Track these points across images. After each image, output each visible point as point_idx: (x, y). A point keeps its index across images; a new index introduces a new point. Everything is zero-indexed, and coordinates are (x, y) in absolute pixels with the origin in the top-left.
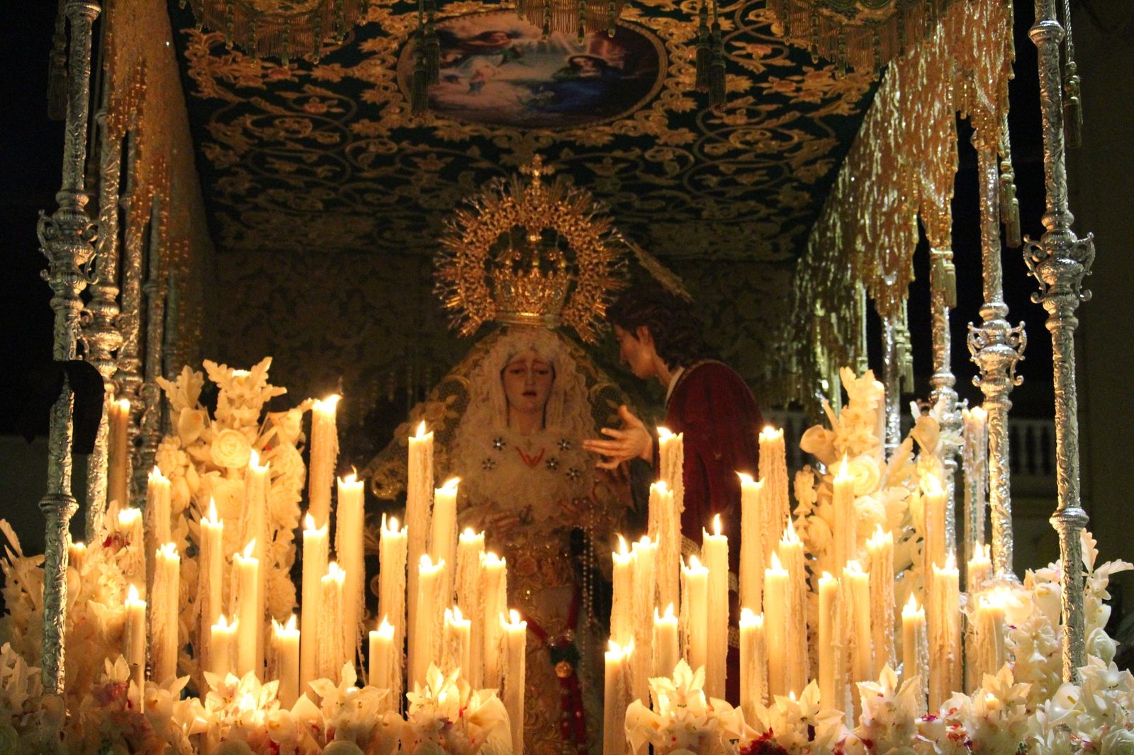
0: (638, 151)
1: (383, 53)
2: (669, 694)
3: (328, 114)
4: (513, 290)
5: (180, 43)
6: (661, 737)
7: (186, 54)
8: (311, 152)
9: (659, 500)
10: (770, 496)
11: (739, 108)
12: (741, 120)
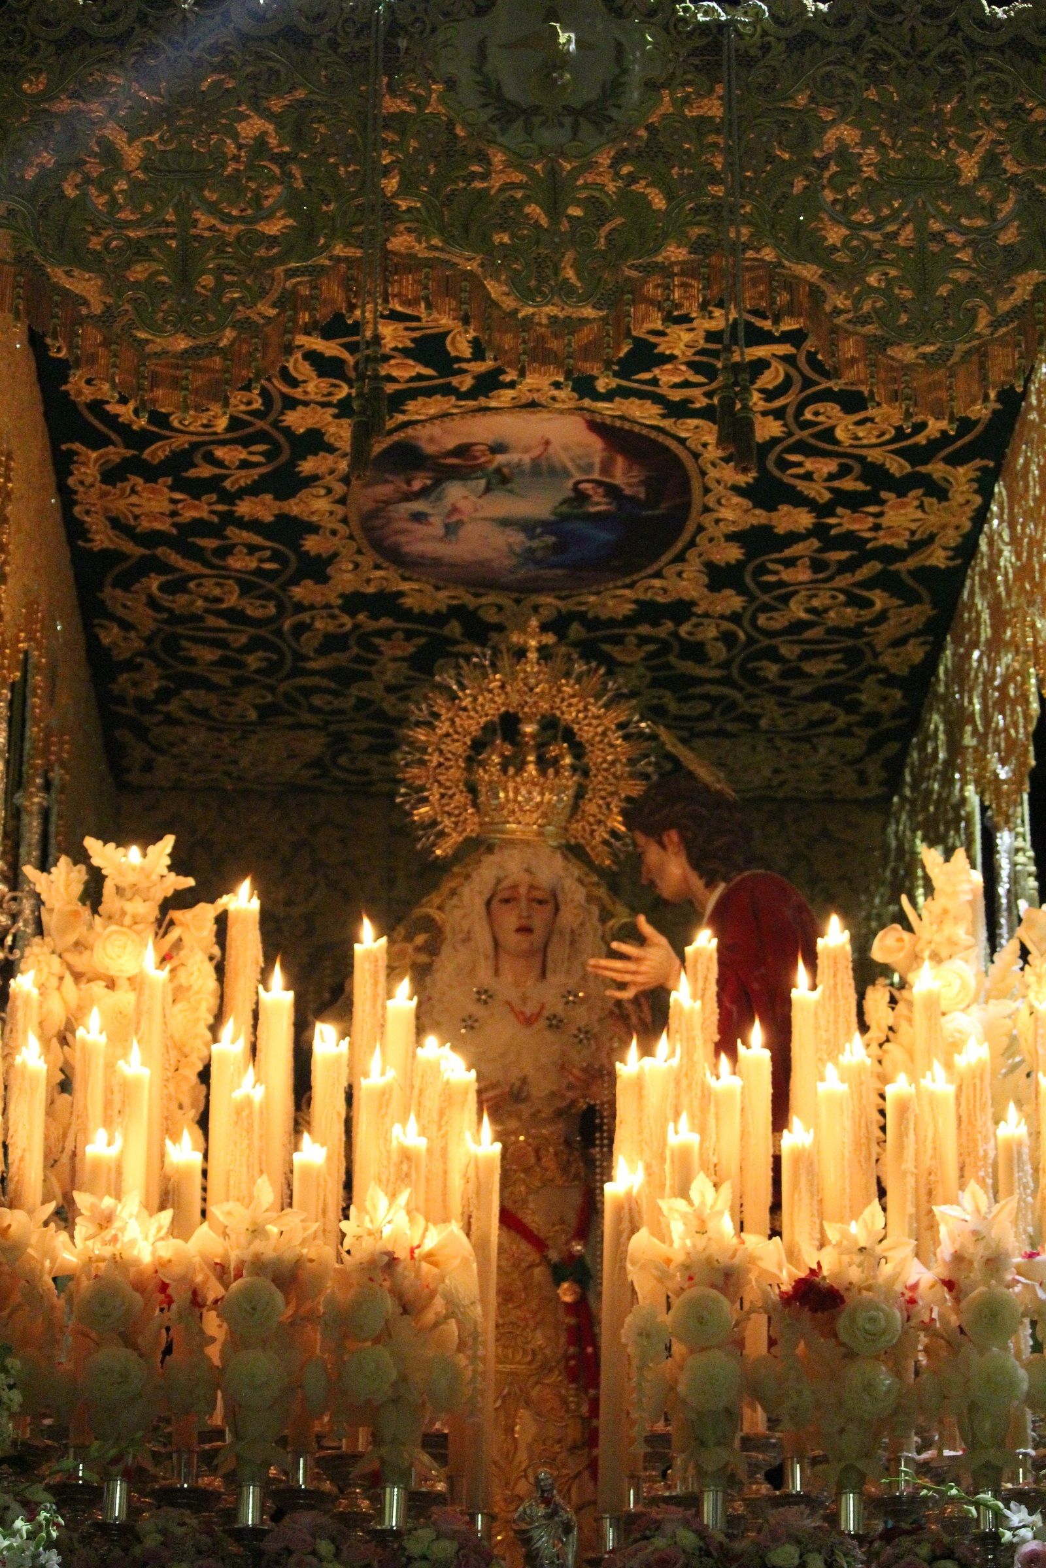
0: (670, 625)
1: (328, 478)
2: (684, 1216)
3: (259, 572)
4: (502, 795)
5: (62, 464)
6: (674, 1276)
7: (71, 481)
8: (239, 631)
9: (681, 1012)
10: (832, 1018)
11: (801, 557)
12: (802, 574)
